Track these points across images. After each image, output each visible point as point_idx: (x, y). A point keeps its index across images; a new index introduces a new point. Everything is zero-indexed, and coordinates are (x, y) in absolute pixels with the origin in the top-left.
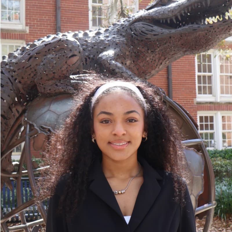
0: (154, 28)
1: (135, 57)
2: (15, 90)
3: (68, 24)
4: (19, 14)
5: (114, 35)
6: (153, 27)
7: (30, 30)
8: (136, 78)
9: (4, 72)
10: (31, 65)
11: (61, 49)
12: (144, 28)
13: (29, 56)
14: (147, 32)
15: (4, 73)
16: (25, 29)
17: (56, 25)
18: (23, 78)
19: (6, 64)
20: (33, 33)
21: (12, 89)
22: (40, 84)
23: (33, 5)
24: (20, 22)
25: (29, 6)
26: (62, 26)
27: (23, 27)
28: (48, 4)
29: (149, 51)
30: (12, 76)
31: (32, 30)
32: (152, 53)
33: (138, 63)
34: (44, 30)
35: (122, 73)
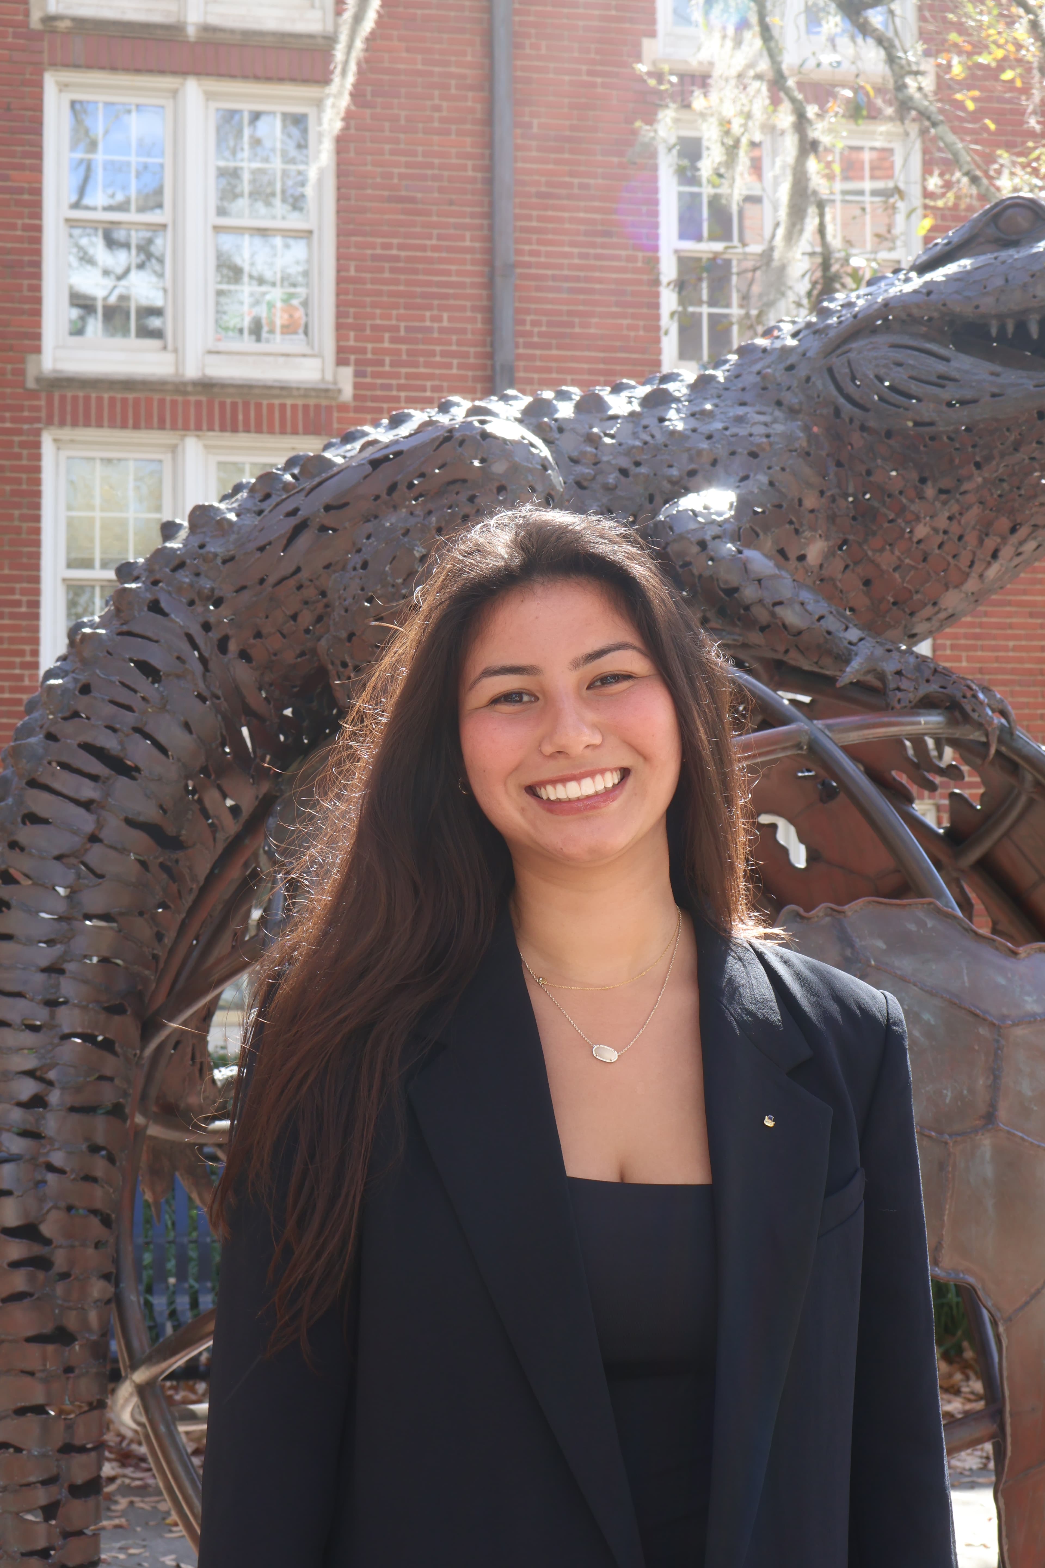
0: (954, 364)
1: (854, 518)
2: (218, 698)
3: (554, 352)
4: (305, 304)
5: (743, 404)
6: (947, 360)
7: (356, 386)
8: (849, 630)
9: (163, 605)
10: (298, 570)
11: (454, 482)
12: (899, 369)
13: (293, 521)
14: (914, 388)
15: (167, 610)
16: (335, 383)
17: (491, 356)
18: (258, 635)
19: (176, 562)
20: (375, 399)
21: (206, 693)
22: (344, 665)
23: (375, 257)
24: (310, 343)
25: (352, 265)
26: (522, 363)
27: (323, 371)
28: (449, 249)
29: (930, 491)
30: (207, 627)
31: (372, 387)
32: (943, 497)
33: (870, 553)
34: (429, 384)
35: (778, 610)
